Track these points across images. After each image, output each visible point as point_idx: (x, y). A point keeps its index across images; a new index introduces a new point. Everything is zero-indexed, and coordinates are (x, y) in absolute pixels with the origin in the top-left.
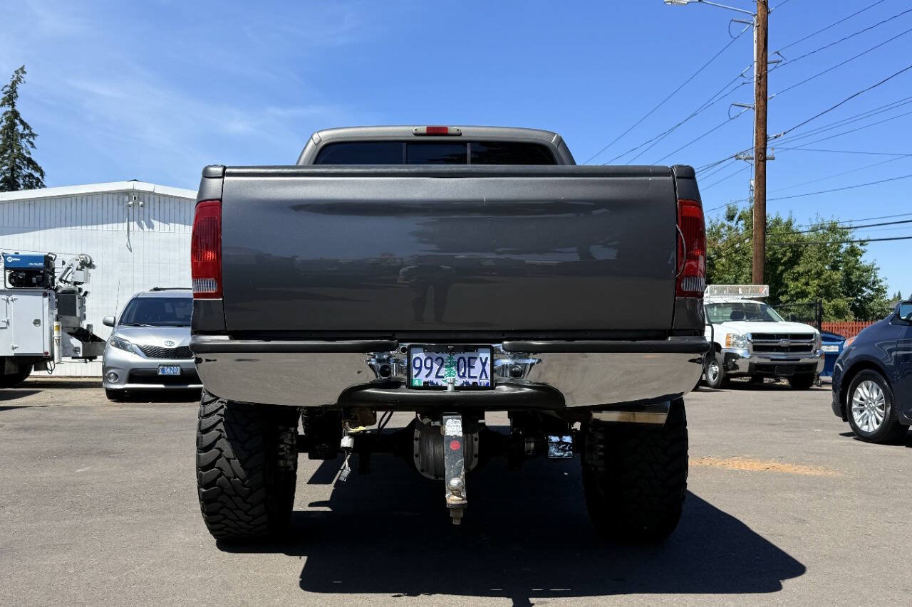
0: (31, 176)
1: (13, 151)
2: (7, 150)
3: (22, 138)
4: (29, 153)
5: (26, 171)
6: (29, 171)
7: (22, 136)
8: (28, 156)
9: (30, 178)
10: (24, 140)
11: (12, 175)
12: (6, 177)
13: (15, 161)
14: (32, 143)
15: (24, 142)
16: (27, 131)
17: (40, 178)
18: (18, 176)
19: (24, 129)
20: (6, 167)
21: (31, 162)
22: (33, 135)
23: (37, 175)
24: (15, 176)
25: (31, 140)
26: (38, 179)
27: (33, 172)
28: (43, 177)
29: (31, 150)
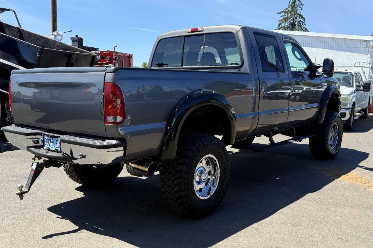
0: (300, 21)
1: (294, 12)
2: (292, 12)
3: (298, 6)
4: (300, 12)
5: (299, 19)
6: (300, 19)
7: (298, 5)
8: (300, 13)
9: (300, 22)
10: (299, 7)
11: (293, 21)
12: (291, 23)
13: (295, 16)
14: (301, 8)
15: (298, 8)
16: (300, 3)
17: (304, 21)
18: (295, 22)
19: (299, 3)
20: (291, 19)
21: (300, 15)
22: (302, 5)
23: (302, 20)
24: (294, 22)
25: (301, 7)
26: (303, 22)
27: (301, 19)
28: (305, 21)
29: (301, 11)
